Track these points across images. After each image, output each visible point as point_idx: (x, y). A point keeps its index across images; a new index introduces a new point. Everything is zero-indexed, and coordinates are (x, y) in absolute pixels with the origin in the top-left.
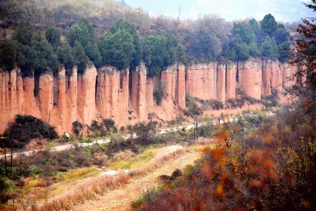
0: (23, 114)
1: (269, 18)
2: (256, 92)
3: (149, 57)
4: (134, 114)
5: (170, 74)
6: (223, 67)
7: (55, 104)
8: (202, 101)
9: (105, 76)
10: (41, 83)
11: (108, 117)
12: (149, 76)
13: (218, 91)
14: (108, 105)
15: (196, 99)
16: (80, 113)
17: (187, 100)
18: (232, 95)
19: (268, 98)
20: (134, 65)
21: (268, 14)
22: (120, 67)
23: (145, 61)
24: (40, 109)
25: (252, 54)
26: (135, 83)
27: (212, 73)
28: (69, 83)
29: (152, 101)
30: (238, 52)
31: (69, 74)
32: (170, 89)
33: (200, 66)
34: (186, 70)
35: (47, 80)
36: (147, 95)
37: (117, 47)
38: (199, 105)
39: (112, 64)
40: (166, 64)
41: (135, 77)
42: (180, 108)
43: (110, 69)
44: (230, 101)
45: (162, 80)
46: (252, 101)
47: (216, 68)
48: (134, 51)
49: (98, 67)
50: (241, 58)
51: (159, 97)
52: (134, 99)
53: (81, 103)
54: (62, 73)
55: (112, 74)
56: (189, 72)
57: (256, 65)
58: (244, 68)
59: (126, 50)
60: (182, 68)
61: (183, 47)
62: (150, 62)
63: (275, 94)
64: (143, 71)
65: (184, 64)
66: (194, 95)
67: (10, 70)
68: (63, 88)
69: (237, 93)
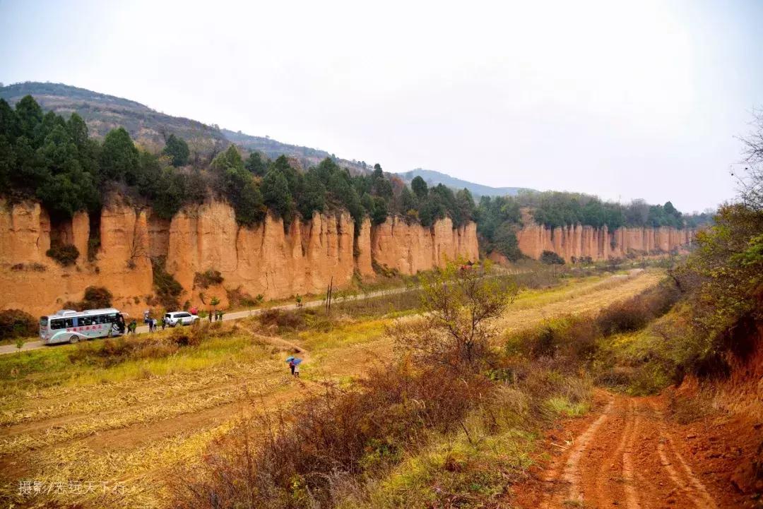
0: (546, 250)
1: (668, 204)
2: (666, 246)
3: (609, 221)
4: (600, 255)
5: (619, 233)
6: (647, 231)
7: (562, 245)
8: (635, 251)
9: (586, 231)
10: (555, 233)
11: (587, 255)
12: (609, 232)
13: (645, 245)
14: (587, 249)
15: (633, 249)
16: (574, 253)
17: (628, 249)
18: (653, 248)
19: (672, 251)
20: (602, 225)
21: (667, 202)
22: (595, 226)
23: (607, 223)
24: (554, 246)
25: (664, 223)
26: (601, 237)
27: (641, 233)
28: (569, 233)
29: (610, 248)
30: (654, 223)
31: (569, 228)
32: (620, 242)
33: (634, 229)
34: (627, 231)
35: (558, 231)
36: (607, 245)
37: (594, 214)
38: (634, 253)
39: (590, 224)
40: (618, 226)
41: (601, 233)
42: (624, 254)
43: (589, 227)
44: (652, 251)
45: (615, 236)
46: (664, 252)
47: (643, 231)
48: (602, 217)
49: (583, 225)
50: (657, 226)
51: (613, 245)
52: (601, 244)
53: (574, 247)
54: (565, 228)
55: (589, 230)
56: (629, 232)
57: (665, 230)
58: (658, 232)
59: (597, 216)
60: (625, 230)
61: (625, 218)
62: (610, 224)
63: (676, 248)
64: (606, 228)
65: (626, 227)
66: (632, 247)
67: (540, 225)
68: (566, 235)
69: (655, 247)
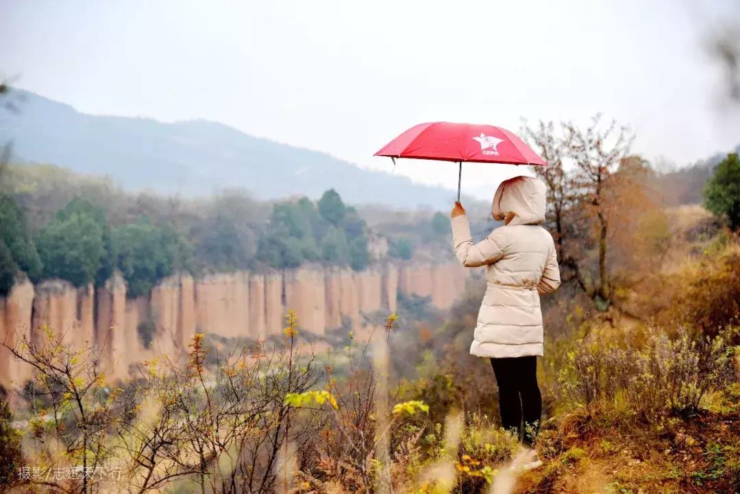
1: (331, 195)
2: (316, 322)
3: (130, 263)
4: (104, 366)
5: (167, 293)
6: (259, 280)
8: (224, 340)
9: (48, 299)
12: (131, 295)
13: (253, 323)
15: (214, 336)
17: (197, 338)
18: (277, 328)
19: (337, 332)
20: (102, 276)
21: (328, 188)
22: (77, 280)
25: (308, 255)
26: (104, 310)
27: (241, 289)
29: (135, 342)
30: (283, 253)
32: (168, 319)
33: (220, 278)
34: (195, 284)
36: (126, 332)
37: (73, 246)
38: (220, 347)
39: (63, 276)
40: (160, 274)
41: (104, 299)
42: (184, 352)
43: (58, 284)
44: (272, 338)
45: (154, 303)
46: (310, 338)
47: (247, 280)
48: (102, 252)
49: (35, 281)
50: (288, 263)
51: (147, 333)
52: (103, 336)
55: (62, 293)
56: (201, 288)
57: (315, 275)
58: (294, 282)
59: (89, 251)
60: (188, 281)
61: (189, 245)
62: (132, 271)
63: (347, 324)
64: (118, 286)
65: (192, 273)
66: (211, 329)
69: (285, 325)
